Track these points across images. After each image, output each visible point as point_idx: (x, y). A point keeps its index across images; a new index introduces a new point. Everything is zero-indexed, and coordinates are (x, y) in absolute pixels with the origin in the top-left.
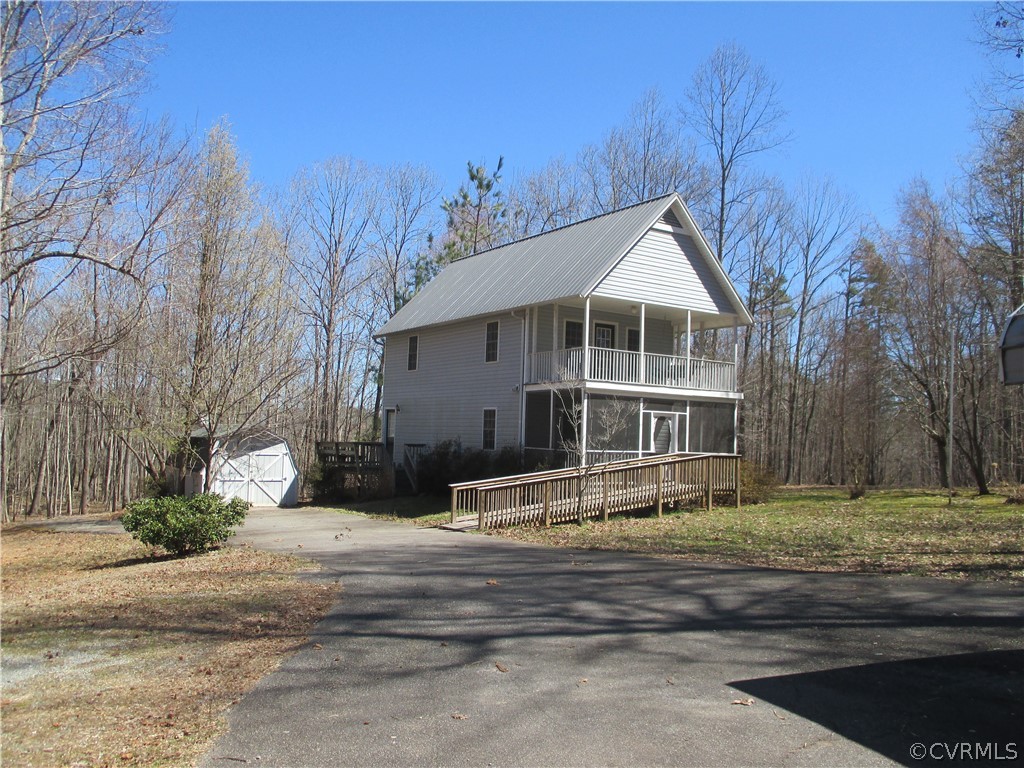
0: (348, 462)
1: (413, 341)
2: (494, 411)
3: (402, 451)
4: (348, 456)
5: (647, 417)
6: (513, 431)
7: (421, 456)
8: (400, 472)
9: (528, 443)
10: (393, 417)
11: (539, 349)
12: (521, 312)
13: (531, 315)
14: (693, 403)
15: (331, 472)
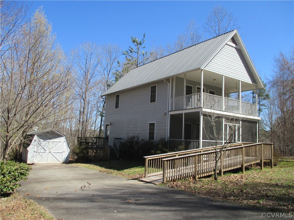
0: (90, 145)
1: (118, 97)
2: (154, 123)
3: (113, 141)
4: (90, 143)
5: (226, 126)
6: (164, 132)
7: (121, 142)
8: (112, 150)
9: (171, 137)
10: (109, 127)
11: (176, 96)
13: (172, 82)
14: (242, 121)
15: (83, 149)
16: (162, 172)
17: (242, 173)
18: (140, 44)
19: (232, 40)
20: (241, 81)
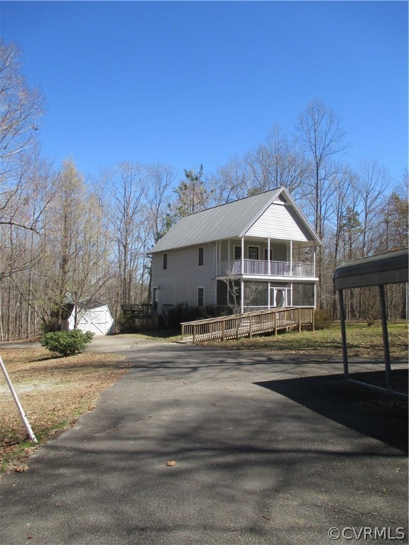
0: (136, 314)
1: (165, 256)
2: (203, 289)
3: (161, 308)
4: (136, 311)
5: (272, 290)
6: (211, 298)
7: (169, 310)
8: (160, 318)
9: (218, 303)
10: (157, 292)
11: (222, 260)
12: (213, 243)
13: (218, 244)
14: (294, 283)
15: (128, 319)
16: (192, 337)
19: (279, 198)
20: (292, 241)
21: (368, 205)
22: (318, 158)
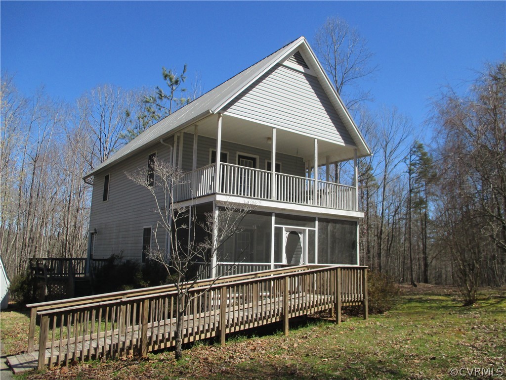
1: (107, 179)
2: (150, 229)
5: (279, 232)
6: (162, 246)
11: (183, 171)
12: (169, 140)
13: (178, 143)
14: (321, 219)
17: (282, 333)
18: (177, 82)
19: (295, 59)
20: (318, 140)
21: (388, 154)
22: (339, 82)
